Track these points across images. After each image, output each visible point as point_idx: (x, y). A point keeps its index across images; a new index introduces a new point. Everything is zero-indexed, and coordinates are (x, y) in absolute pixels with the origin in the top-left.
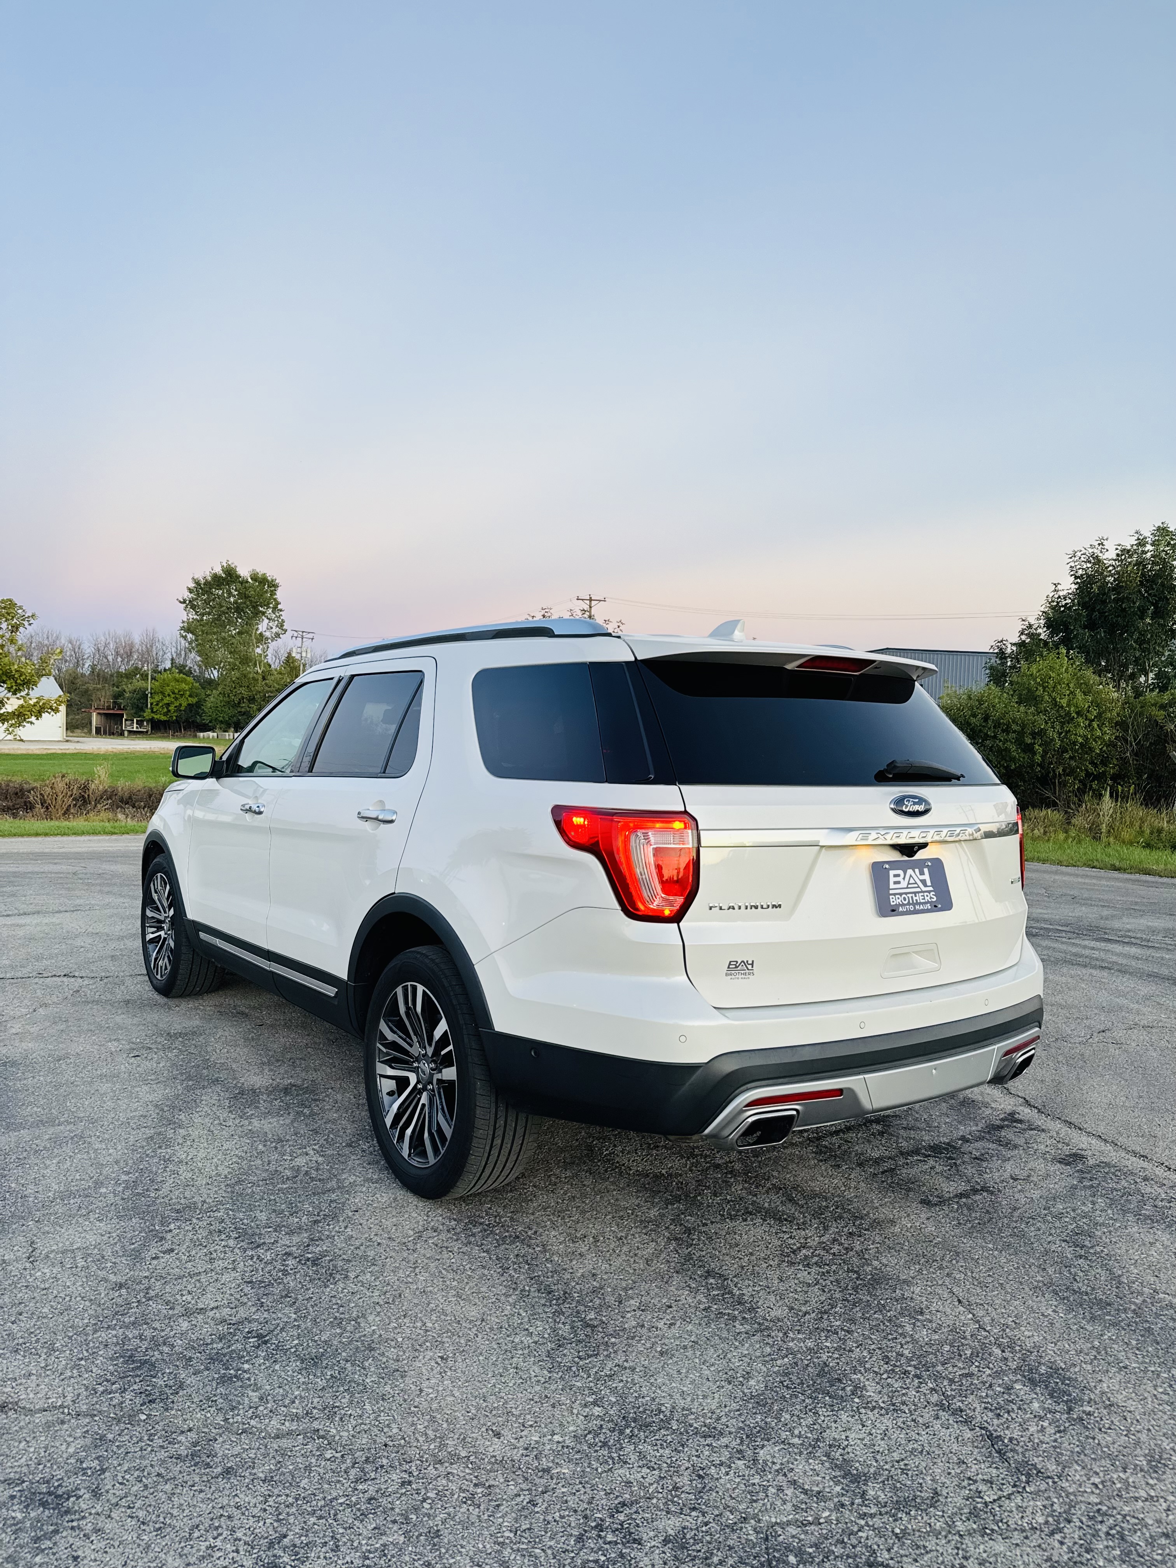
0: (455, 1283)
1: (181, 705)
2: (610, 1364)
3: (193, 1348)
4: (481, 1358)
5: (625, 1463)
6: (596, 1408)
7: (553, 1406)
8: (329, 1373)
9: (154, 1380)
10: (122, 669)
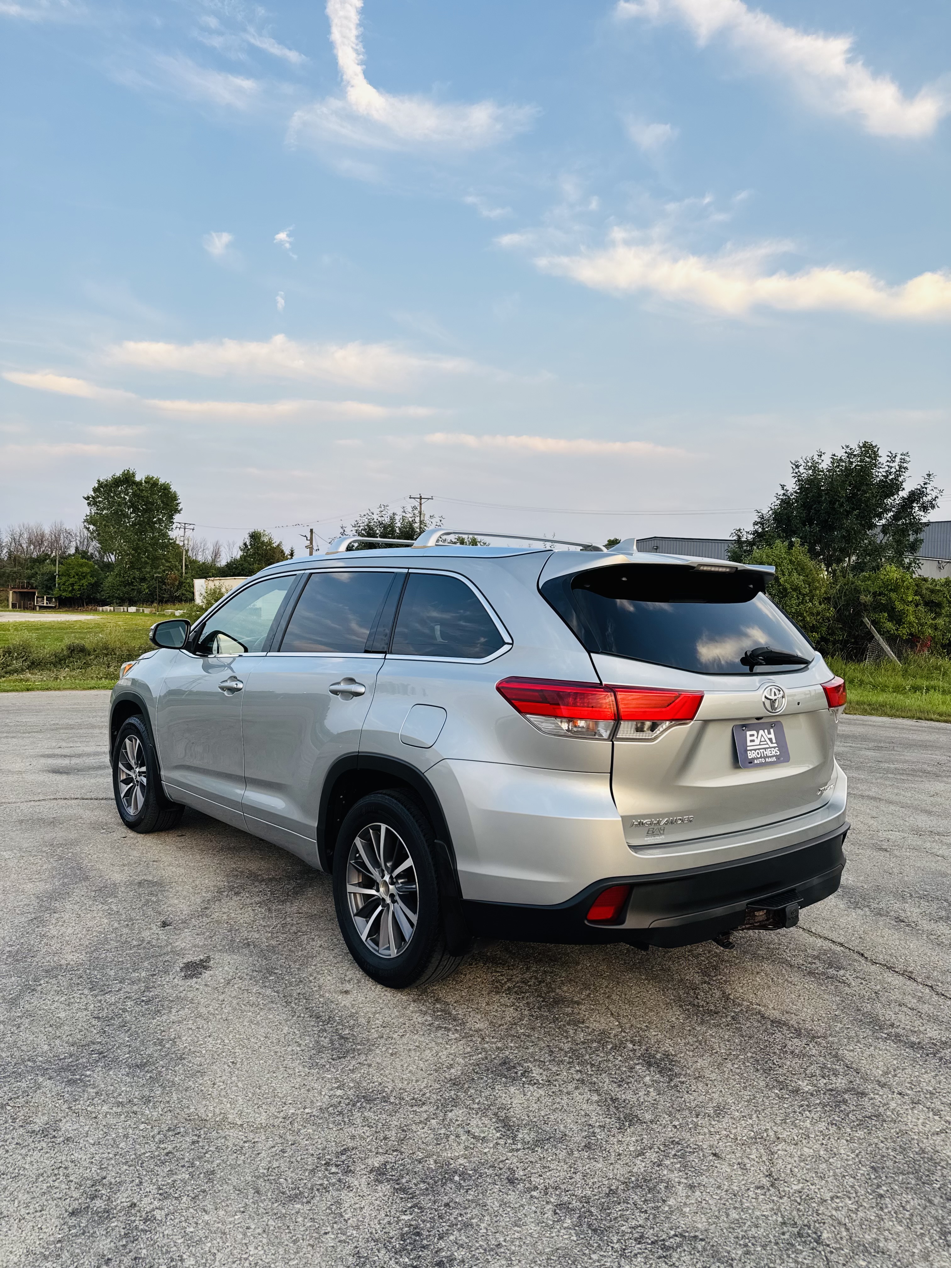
2: (353, 1063)
6: (339, 1091)
10: (35, 555)
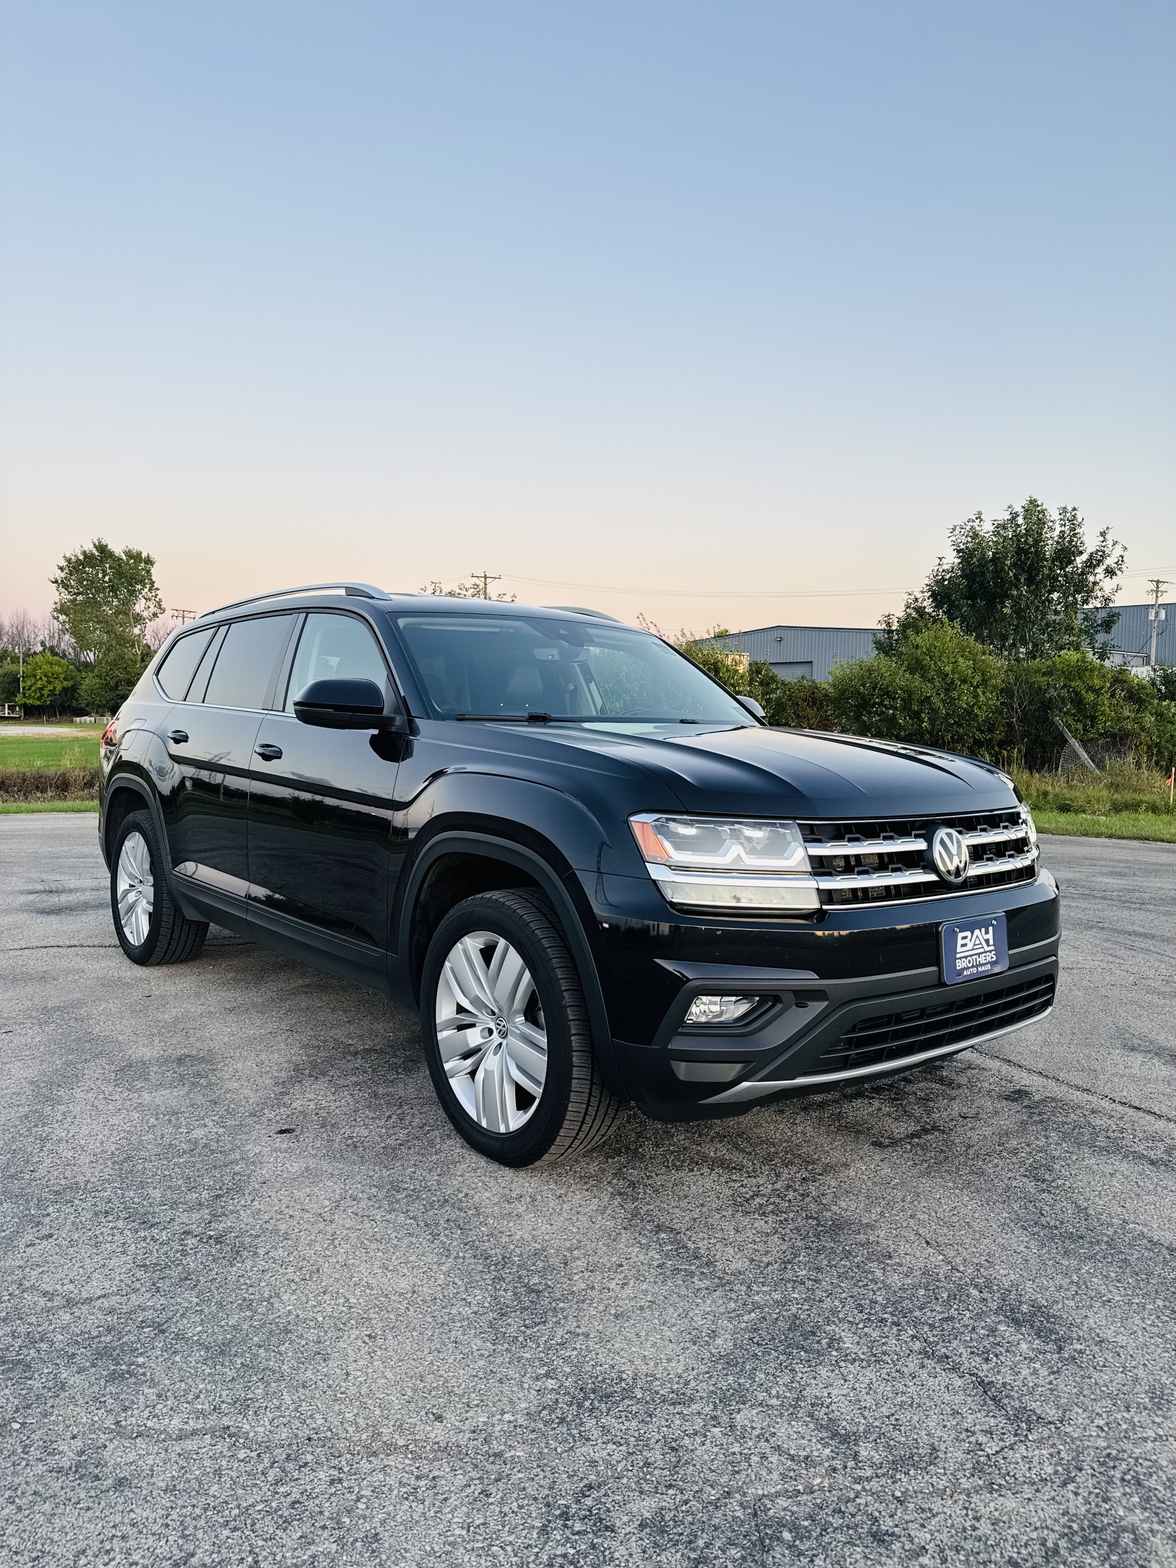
0: (380, 1254)
1: (55, 688)
2: (560, 1332)
3: (77, 1343)
4: (414, 1334)
5: (588, 1440)
6: (550, 1381)
7: (501, 1381)
8: (239, 1362)
9: (29, 1382)
